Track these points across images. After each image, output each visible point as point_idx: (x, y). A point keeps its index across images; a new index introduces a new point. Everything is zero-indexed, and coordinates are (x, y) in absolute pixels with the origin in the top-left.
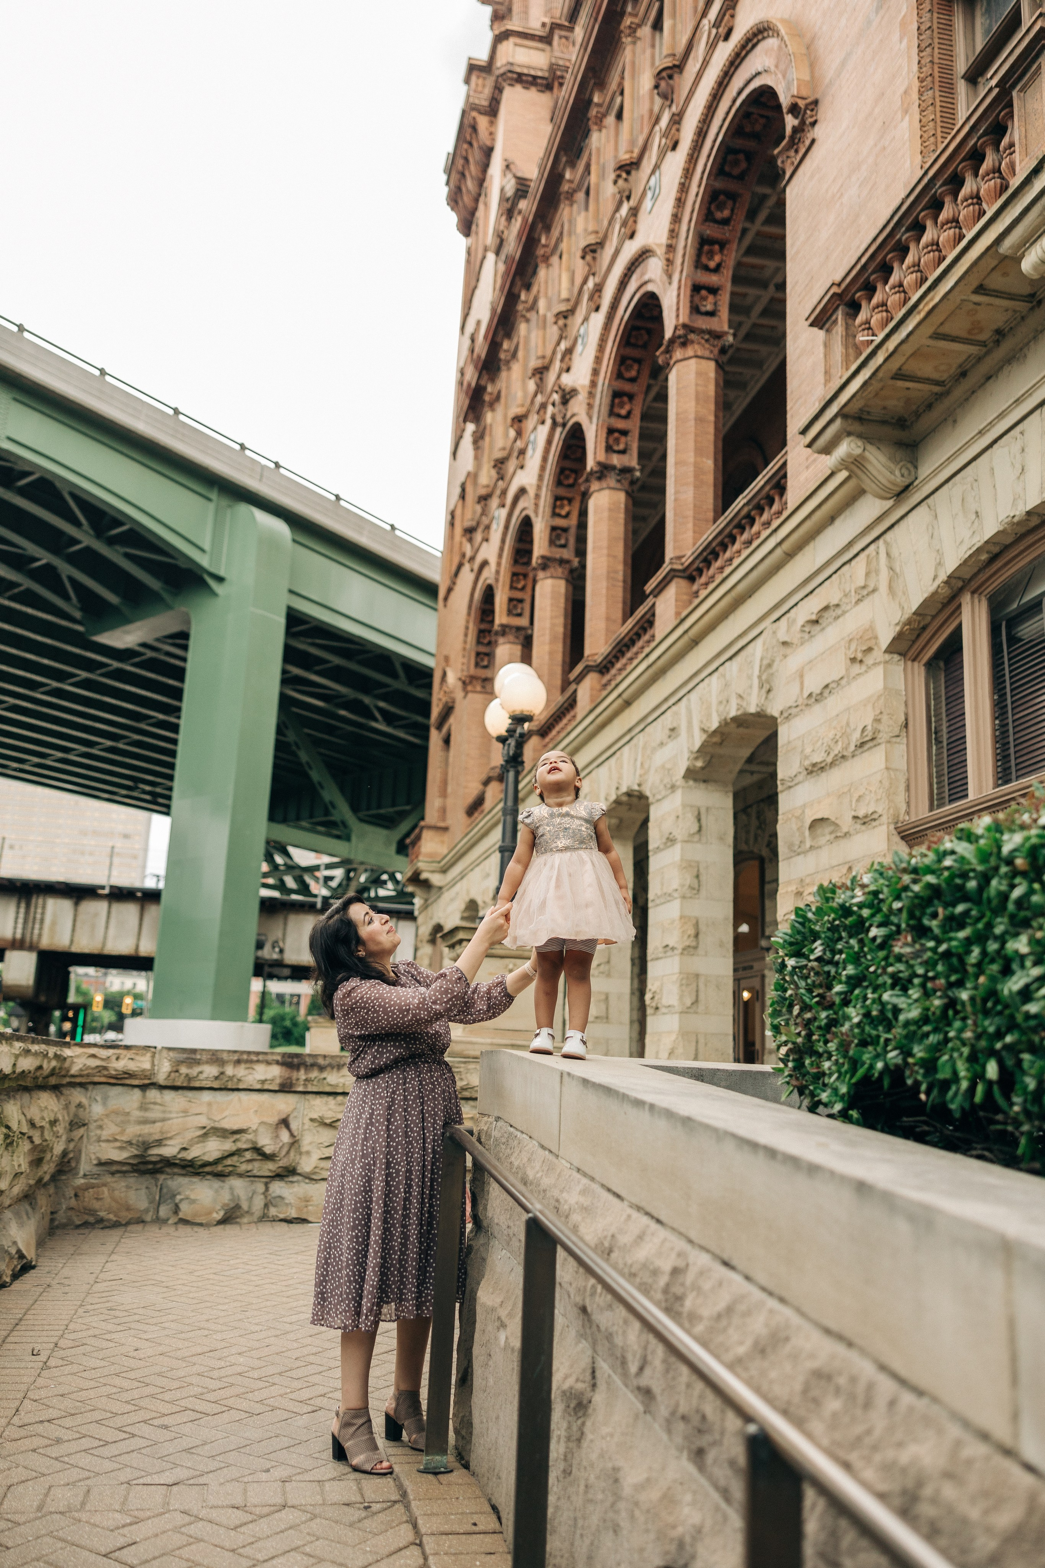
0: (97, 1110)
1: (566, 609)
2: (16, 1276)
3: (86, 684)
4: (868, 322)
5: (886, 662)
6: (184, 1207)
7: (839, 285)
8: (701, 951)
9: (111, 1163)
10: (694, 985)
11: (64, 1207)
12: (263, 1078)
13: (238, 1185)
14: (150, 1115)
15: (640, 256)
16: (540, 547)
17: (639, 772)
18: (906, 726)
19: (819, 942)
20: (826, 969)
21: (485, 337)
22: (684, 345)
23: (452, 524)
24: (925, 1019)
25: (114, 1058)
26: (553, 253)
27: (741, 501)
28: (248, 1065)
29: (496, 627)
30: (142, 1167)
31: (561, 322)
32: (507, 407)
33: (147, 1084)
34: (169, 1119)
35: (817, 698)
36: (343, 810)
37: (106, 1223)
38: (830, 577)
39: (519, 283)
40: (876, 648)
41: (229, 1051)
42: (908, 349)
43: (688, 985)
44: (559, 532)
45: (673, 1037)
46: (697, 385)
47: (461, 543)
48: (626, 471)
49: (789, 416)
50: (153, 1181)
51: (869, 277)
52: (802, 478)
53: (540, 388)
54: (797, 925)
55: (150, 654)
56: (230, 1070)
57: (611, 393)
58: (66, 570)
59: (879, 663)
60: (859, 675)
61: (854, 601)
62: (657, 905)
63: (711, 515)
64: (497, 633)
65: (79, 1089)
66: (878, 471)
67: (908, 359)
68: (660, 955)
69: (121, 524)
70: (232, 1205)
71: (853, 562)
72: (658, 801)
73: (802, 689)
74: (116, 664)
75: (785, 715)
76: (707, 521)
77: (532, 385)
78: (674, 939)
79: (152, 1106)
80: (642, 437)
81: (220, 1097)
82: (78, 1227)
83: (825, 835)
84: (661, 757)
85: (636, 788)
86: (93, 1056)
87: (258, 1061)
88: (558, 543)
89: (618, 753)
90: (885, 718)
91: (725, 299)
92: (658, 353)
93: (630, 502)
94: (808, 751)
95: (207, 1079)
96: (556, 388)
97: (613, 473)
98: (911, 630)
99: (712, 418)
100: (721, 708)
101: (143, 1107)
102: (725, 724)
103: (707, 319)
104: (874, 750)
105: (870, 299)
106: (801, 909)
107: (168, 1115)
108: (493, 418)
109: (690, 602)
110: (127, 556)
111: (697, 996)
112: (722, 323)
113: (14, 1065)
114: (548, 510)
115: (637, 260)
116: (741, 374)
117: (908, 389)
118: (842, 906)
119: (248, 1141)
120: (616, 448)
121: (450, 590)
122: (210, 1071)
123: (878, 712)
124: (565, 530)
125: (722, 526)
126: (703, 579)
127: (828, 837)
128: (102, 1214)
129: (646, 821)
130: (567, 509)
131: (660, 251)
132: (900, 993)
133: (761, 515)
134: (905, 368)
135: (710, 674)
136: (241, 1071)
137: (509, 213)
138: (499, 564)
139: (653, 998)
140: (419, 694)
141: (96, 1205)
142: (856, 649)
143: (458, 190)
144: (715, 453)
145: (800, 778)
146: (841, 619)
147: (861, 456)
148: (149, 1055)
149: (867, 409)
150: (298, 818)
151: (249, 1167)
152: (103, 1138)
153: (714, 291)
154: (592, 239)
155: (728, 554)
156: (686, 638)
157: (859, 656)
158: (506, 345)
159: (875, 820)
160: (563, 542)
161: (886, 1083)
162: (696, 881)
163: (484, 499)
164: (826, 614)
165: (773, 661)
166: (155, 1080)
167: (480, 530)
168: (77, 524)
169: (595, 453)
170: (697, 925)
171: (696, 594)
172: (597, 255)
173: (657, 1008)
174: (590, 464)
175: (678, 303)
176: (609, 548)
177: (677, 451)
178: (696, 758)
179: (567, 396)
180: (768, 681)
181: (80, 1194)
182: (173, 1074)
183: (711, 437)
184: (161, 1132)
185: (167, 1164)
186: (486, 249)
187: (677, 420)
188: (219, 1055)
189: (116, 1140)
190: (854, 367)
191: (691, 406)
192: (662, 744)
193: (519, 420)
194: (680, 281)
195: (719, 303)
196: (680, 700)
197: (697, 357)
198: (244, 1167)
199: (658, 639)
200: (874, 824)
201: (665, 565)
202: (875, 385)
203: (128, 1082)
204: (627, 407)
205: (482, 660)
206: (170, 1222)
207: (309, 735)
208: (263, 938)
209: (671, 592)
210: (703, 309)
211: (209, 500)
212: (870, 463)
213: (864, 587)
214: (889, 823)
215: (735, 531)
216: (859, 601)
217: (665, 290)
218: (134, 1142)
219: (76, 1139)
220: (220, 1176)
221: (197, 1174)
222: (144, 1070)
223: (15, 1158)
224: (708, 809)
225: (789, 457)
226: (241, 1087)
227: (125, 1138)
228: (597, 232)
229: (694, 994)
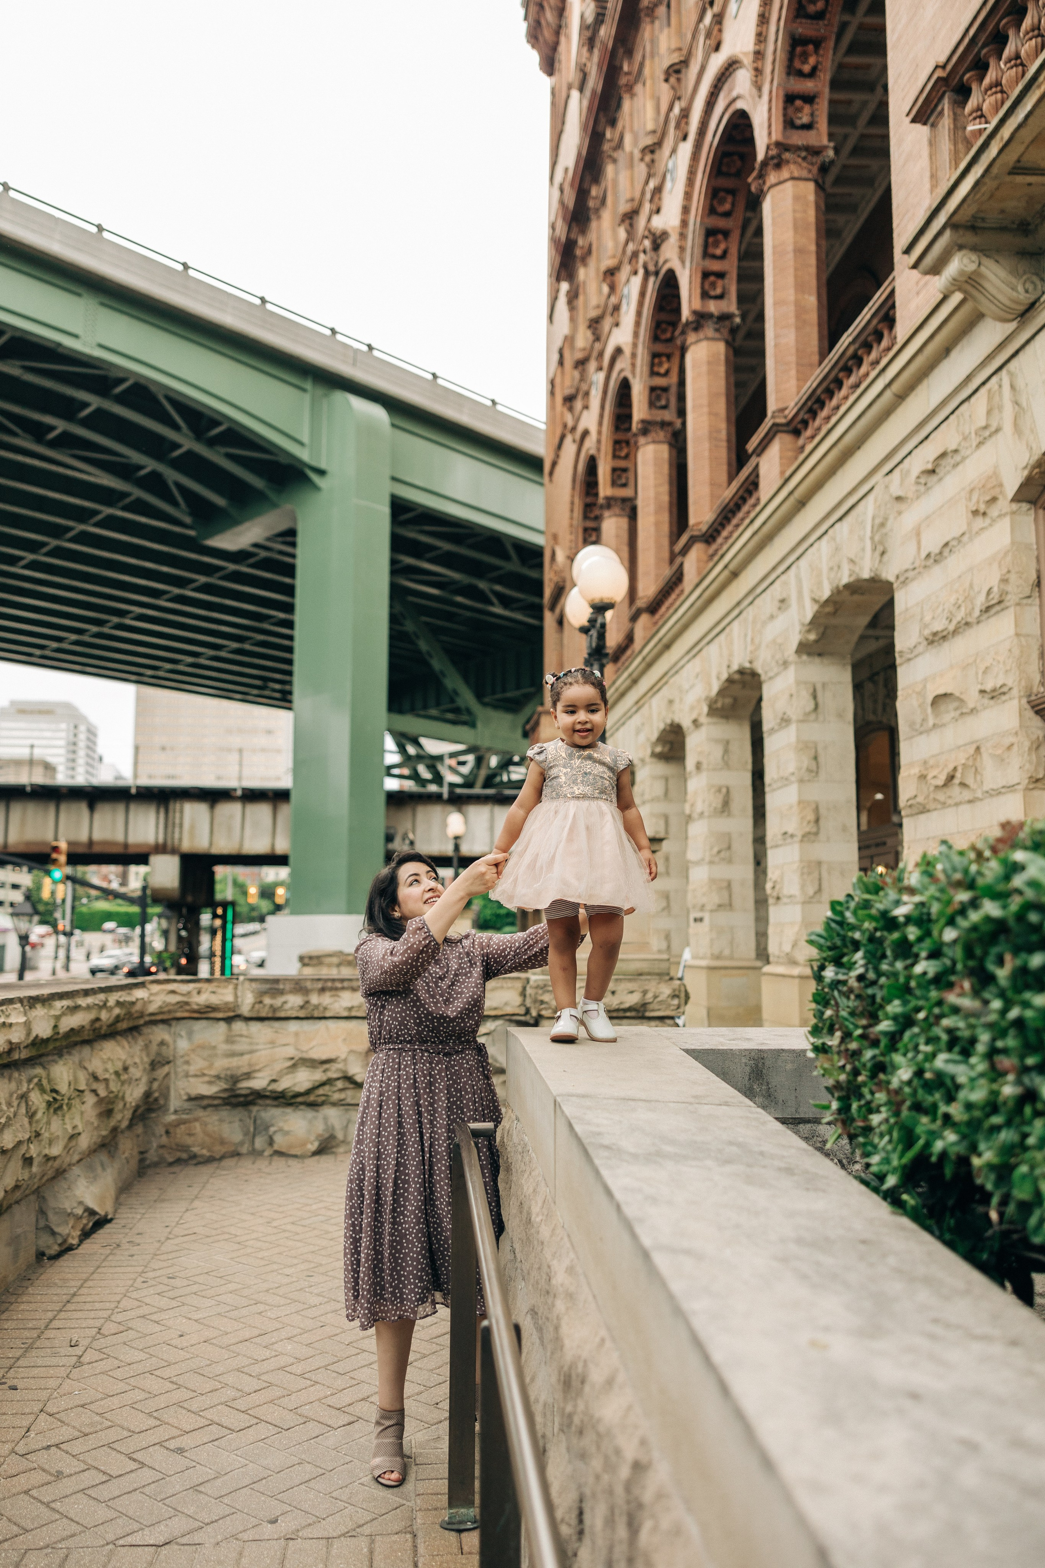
0: (183, 1045)
1: (670, 476)
2: (86, 1235)
3: (206, 588)
4: (979, 109)
5: (1013, 513)
6: (279, 1139)
7: (944, 67)
8: (822, 836)
9: (200, 1098)
10: (816, 875)
11: (155, 1145)
12: (349, 1005)
13: (332, 1114)
14: (237, 1048)
15: (727, 69)
16: (639, 410)
17: (750, 648)
18: (1039, 584)
19: (859, 955)
20: (870, 991)
21: (572, 185)
22: (778, 166)
23: (552, 393)
24: (992, 1106)
25: (195, 993)
26: (636, 81)
27: (845, 340)
28: (333, 993)
29: (601, 501)
30: (234, 1100)
31: (648, 158)
32: (599, 260)
33: (232, 1017)
34: (256, 1051)
35: (936, 558)
36: (467, 697)
37: (201, 1160)
38: (947, 418)
39: (603, 120)
40: (1000, 497)
41: (313, 980)
42: (1027, 135)
43: (809, 874)
44: (659, 392)
45: (796, 928)
46: (794, 211)
47: (562, 415)
48: (724, 317)
49: (895, 235)
50: (246, 1113)
51: (979, 52)
52: (913, 306)
53: (630, 237)
54: (833, 925)
55: (263, 554)
56: (314, 999)
57: (703, 232)
58: (171, 475)
59: (1005, 515)
60: (982, 529)
61: (974, 444)
62: (774, 790)
63: (816, 358)
64: (602, 507)
65: (161, 1026)
66: (998, 289)
67: (1027, 148)
68: (780, 842)
69: (217, 424)
70: (327, 1135)
71: (973, 399)
72: (771, 678)
73: (919, 548)
74: (232, 567)
75: (902, 579)
76: (811, 365)
77: (622, 234)
78: (792, 826)
79: (238, 1039)
80: (741, 279)
81: (307, 1026)
82: (171, 1164)
83: (949, 712)
84: (773, 630)
85: (747, 665)
86: (173, 992)
87: (343, 988)
88: (658, 404)
89: (727, 630)
90: (1013, 577)
91: (823, 108)
92: (750, 180)
93: (731, 352)
94: (928, 618)
95: (292, 1008)
96: (647, 233)
97: (710, 323)
98: (1041, 473)
99: (813, 248)
100: (832, 575)
101: (229, 1040)
102: (837, 592)
103: (803, 133)
104: (1002, 614)
105: (981, 79)
106: (839, 903)
107: (255, 1047)
108: (586, 275)
109: (796, 458)
110: (229, 456)
111: (820, 885)
112: (820, 136)
113: (55, 1027)
114: (646, 369)
115: (723, 74)
116: (850, 195)
117: (1030, 184)
118: (884, 914)
119: (338, 1070)
120: (712, 293)
121: (554, 464)
122: (294, 1001)
123: (1005, 571)
124: (665, 389)
125: (827, 370)
126: (809, 432)
127: (953, 714)
128: (195, 1149)
129: (760, 699)
130: (666, 366)
131: (747, 61)
132: (958, 1057)
133: (869, 353)
134: (1024, 159)
135: (819, 538)
136: (326, 999)
137: (590, 42)
138: (599, 433)
139: (773, 888)
140: (533, 574)
141: (189, 1141)
142: (978, 500)
143: (538, 23)
144: (819, 288)
145: (920, 649)
146: (960, 467)
147: (976, 272)
148: (231, 987)
149: (982, 215)
150: (425, 707)
151: (342, 1096)
152: (191, 1073)
153: (809, 99)
154: (675, 58)
155: (834, 402)
156: (792, 500)
157: (982, 507)
158: (594, 192)
159: (1004, 693)
160: (663, 402)
161: (948, 1172)
162: (814, 763)
163: (581, 363)
164: (943, 462)
165: (886, 519)
166: (239, 1012)
167: (580, 397)
168: (176, 427)
169: (690, 302)
170: (817, 810)
171: (802, 448)
172: (682, 76)
173: (778, 898)
174: (686, 313)
175: (770, 119)
176: (710, 405)
177: (775, 290)
178: (809, 631)
179: (658, 240)
180: (881, 542)
181: (171, 1130)
182: (257, 1006)
183: (813, 270)
184: (250, 1065)
185: (256, 1097)
186: (570, 87)
187: (774, 253)
188: (303, 984)
189: (204, 1075)
190: (963, 165)
191: (789, 236)
192: (772, 617)
193: (611, 273)
194: (771, 92)
195: (817, 113)
196: (789, 568)
197: (793, 178)
198: (336, 1096)
199: (763, 501)
200: (1003, 698)
201: (767, 420)
202: (990, 184)
203: (212, 1015)
204: (723, 246)
205: (590, 536)
206: (266, 1153)
207: (427, 624)
208: (392, 831)
209: (775, 449)
210: (798, 122)
211: (304, 390)
212: (989, 280)
213: (985, 428)
214: (1020, 698)
215: (841, 375)
216: (980, 444)
217: (755, 106)
218: (222, 1076)
219: (160, 1078)
220: (313, 1105)
221: (290, 1105)
222: (226, 1003)
223: (67, 1120)
224: (824, 685)
225: (898, 284)
226: (328, 1014)
227: (213, 1072)
228: (680, 49)
229: (817, 883)
